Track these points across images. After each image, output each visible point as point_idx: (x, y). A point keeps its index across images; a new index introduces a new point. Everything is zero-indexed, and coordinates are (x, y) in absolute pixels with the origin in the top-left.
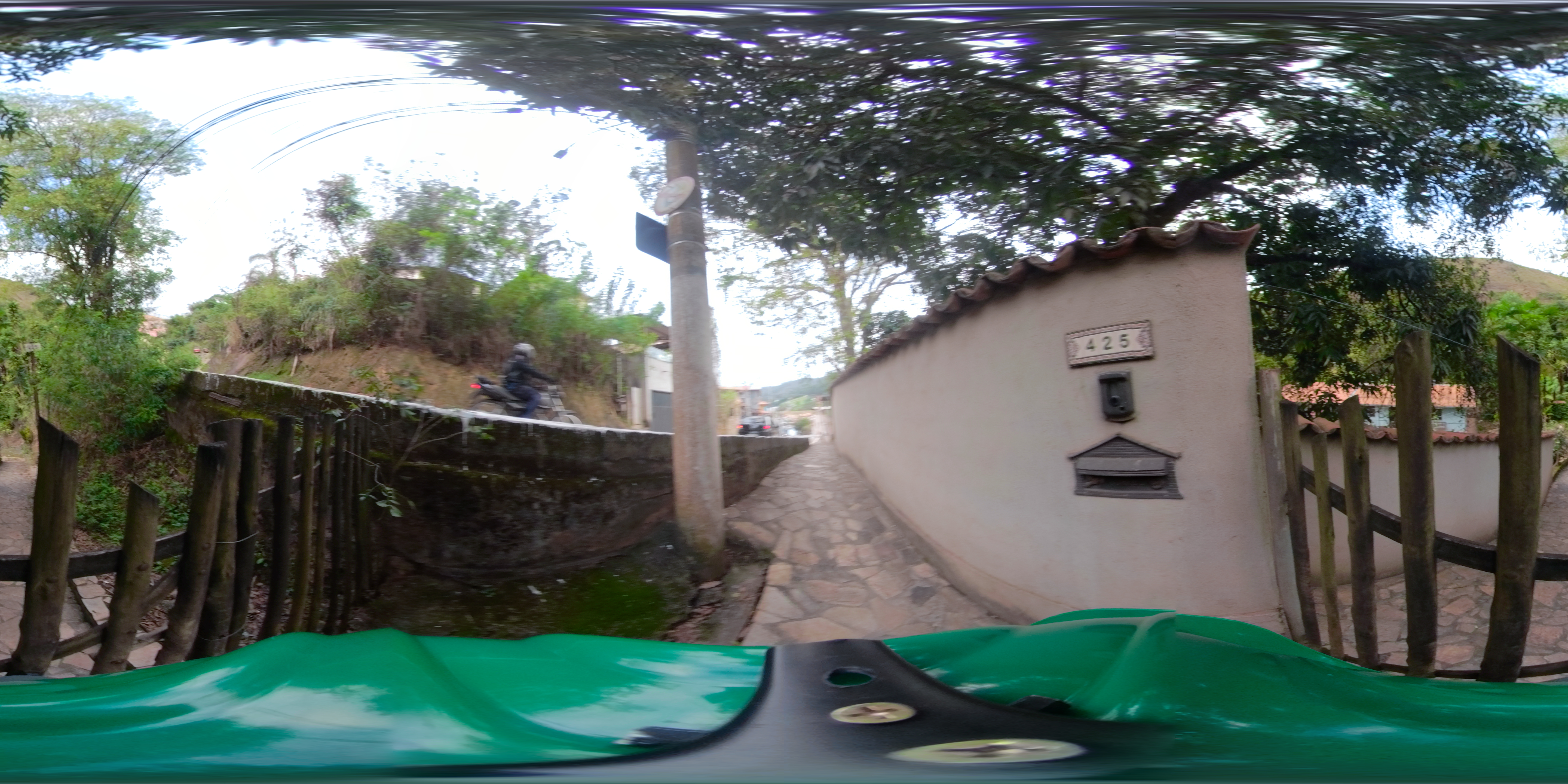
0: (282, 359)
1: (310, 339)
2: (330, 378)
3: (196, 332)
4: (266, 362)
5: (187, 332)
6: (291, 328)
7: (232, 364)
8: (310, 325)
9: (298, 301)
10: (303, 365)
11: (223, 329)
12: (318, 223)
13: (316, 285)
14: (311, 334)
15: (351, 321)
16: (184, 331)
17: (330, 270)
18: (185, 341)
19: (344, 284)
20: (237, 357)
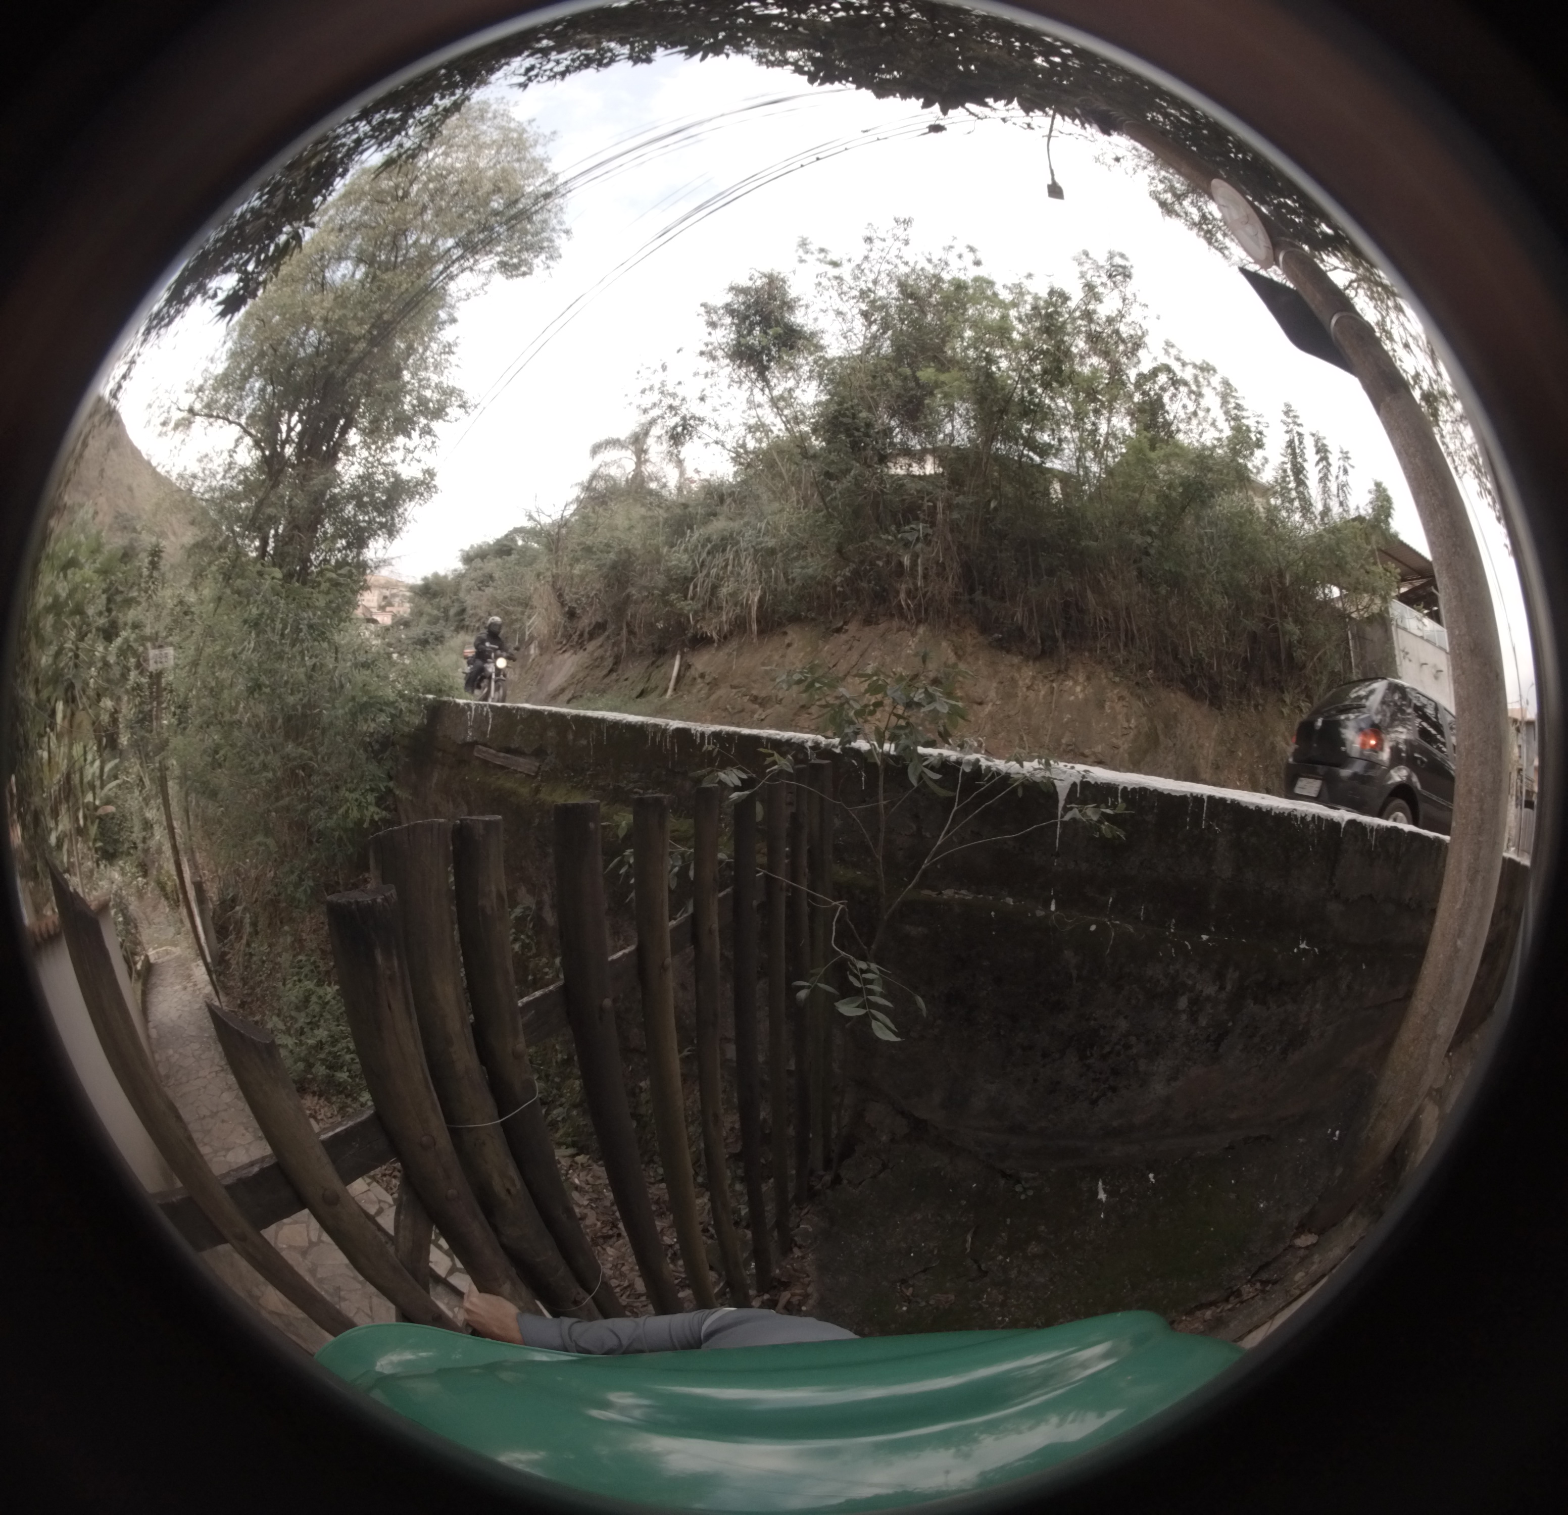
0: (647, 663)
1: (708, 614)
2: (755, 699)
3: (470, 612)
4: (611, 671)
5: (452, 612)
6: (665, 593)
7: (540, 680)
8: (708, 583)
9: (683, 534)
10: (693, 672)
11: (526, 603)
12: (726, 369)
13: (722, 500)
14: (711, 604)
15: (796, 571)
16: (446, 611)
17: (749, 465)
18: (447, 634)
19: (781, 495)
20: (551, 662)
